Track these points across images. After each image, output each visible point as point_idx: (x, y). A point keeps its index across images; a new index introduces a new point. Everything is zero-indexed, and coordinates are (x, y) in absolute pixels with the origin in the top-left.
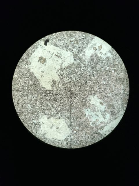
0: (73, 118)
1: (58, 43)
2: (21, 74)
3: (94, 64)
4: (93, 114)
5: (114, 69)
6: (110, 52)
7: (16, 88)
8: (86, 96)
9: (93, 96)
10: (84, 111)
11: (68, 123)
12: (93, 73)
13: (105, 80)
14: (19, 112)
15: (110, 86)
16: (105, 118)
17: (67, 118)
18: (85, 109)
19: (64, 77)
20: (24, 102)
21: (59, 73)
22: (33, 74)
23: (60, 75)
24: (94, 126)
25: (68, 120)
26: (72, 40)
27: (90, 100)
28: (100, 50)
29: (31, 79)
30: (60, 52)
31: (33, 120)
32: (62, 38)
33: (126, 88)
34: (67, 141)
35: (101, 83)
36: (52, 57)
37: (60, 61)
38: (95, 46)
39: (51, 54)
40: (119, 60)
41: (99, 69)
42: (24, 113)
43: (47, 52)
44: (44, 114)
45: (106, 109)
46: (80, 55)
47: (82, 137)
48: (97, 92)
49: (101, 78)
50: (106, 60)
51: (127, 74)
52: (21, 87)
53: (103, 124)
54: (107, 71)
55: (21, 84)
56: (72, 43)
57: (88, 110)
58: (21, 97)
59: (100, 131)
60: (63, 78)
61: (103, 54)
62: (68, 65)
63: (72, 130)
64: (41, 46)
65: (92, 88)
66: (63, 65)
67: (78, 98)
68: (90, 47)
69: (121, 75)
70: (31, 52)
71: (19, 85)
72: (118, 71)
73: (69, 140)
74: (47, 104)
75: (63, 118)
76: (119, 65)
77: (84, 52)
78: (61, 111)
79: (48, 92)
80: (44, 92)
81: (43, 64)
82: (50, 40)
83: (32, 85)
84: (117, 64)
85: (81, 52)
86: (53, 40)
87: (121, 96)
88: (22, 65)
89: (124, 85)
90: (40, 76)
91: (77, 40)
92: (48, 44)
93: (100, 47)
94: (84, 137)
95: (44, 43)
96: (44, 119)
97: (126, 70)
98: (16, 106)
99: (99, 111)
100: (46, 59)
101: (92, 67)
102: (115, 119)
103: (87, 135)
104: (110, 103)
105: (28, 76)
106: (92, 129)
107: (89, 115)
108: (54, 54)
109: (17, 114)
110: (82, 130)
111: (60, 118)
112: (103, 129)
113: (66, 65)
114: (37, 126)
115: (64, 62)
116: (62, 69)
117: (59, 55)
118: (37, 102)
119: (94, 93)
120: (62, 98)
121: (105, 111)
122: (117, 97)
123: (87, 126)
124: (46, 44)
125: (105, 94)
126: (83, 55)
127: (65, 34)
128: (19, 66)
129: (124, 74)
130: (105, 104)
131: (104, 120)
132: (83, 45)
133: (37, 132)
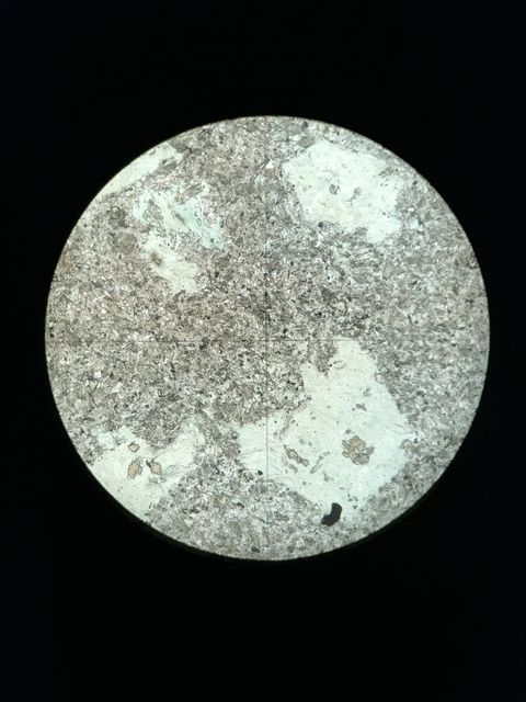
0: (273, 218)
1: (289, 507)
2: (443, 411)
3: (166, 410)
4: (192, 225)
5: (93, 384)
6: (99, 449)
7: (470, 360)
8: (210, 296)
9: (183, 292)
10: (226, 240)
11: (291, 202)
12: (175, 379)
13: (133, 347)
14: (471, 268)
15: (117, 320)
16: (151, 203)
17: (295, 222)
18: (221, 248)
19: (285, 378)
20: (446, 303)
21: (302, 397)
22: (399, 405)
23: (297, 385)
24: (196, 177)
25: (289, 213)
26: (236, 512)
27: (197, 279)
28: (137, 462)
29: (408, 388)
30: (286, 472)
31: (423, 233)
32: (272, 524)
33: (57, 305)
34: (303, 134)
35: (147, 337)
36: (321, 458)
37: (291, 440)
38: (152, 477)
39: (320, 471)
40: (70, 413)
41: (151, 389)
42: (452, 260)
43: (336, 479)
44: (378, 249)
45: (143, 235)
46: (213, 451)
47: (245, 144)
48: (169, 307)
49: (145, 353)
50: (120, 419)
51: (49, 359)
52: (451, 361)
53: (161, 181)
54: (120, 380)
55: (451, 372)
56: (236, 501)
57: (212, 240)
58: (454, 325)
59: (176, 158)
60: (289, 374)
61: (129, 443)
62: (264, 419)
63: (281, 176)
64: (354, 503)
65: (183, 324)
66: (281, 424)
67: (242, 291)
68: (173, 474)
69: (69, 357)
70: (397, 488)
71: (456, 370)
72: (81, 371)
73: (296, 138)
74: (361, 283)
75: (307, 225)
76: (71, 397)
77: (196, 460)
78: (313, 251)
79: (352, 328)
80: (367, 331)
81: (357, 438)
82: (319, 522)
83: (408, 363)
84: (79, 401)
85: (207, 462)
86: (309, 520)
87: (79, 277)
88: (435, 443)
89: (63, 317)
90: (371, 392)
91: (217, 510)
92: (328, 510)
93: (135, 470)
94: (240, 141)
95: (342, 515)
96: (382, 228)
97: (49, 372)
98: (480, 295)
99: (170, 234)
100: (344, 453)
101: (174, 400)
102: (113, 195)
103: (225, 147)
104: (123, 257)
105: (419, 398)
106: (205, 167)
107: (210, 221)
108: (310, 467)
109: (479, 261)
110: (242, 169)
111: (321, 225)
112: (164, 162)
113: (271, 420)
114: (412, 206)
115: (275, 434)
116: (289, 407)
117: (293, 462)
118: (399, 298)
119: (179, 304)
120: (303, 300)
121: (147, 230)
122: (96, 277)
123: (223, 182)
124: (337, 509)
125: (139, 294)
126: (203, 450)
127: (261, 536)
128: (447, 440)
129: (57, 361)
130: (142, 256)
131: (155, 195)
132: (199, 487)
133: (415, 183)
